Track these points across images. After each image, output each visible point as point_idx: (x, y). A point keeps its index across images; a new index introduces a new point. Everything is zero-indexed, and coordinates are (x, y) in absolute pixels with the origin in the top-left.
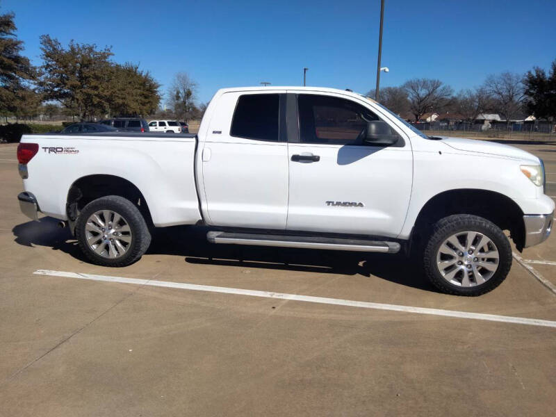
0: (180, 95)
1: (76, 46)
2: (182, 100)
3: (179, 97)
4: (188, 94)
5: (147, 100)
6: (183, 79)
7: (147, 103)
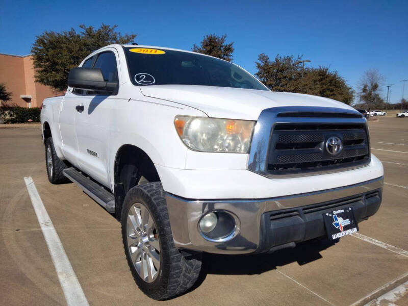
0: (367, 88)
1: (279, 59)
2: (369, 91)
3: (366, 90)
4: (375, 87)
5: (332, 93)
6: (372, 75)
7: (332, 95)
